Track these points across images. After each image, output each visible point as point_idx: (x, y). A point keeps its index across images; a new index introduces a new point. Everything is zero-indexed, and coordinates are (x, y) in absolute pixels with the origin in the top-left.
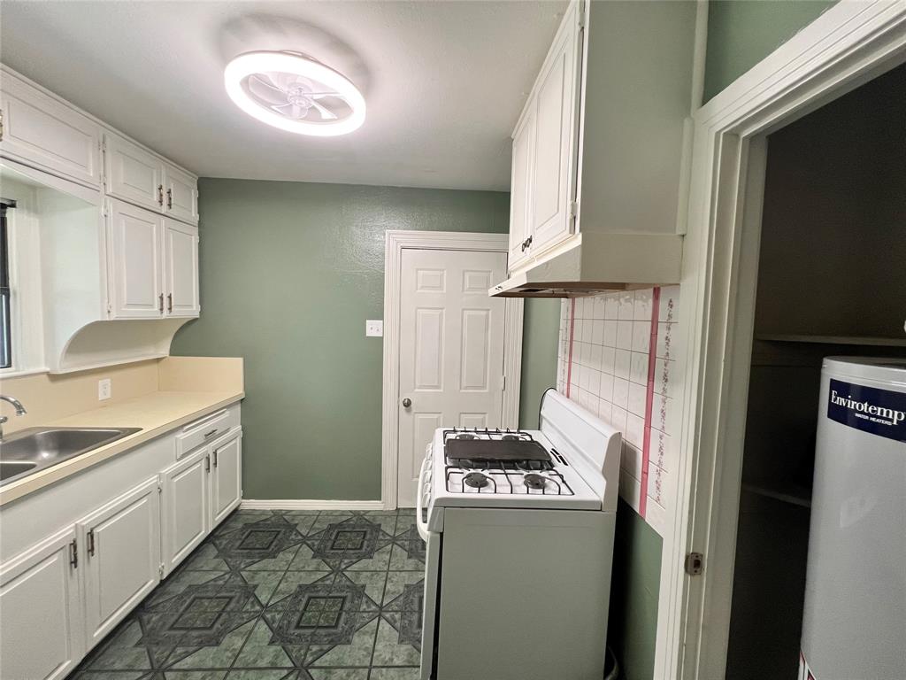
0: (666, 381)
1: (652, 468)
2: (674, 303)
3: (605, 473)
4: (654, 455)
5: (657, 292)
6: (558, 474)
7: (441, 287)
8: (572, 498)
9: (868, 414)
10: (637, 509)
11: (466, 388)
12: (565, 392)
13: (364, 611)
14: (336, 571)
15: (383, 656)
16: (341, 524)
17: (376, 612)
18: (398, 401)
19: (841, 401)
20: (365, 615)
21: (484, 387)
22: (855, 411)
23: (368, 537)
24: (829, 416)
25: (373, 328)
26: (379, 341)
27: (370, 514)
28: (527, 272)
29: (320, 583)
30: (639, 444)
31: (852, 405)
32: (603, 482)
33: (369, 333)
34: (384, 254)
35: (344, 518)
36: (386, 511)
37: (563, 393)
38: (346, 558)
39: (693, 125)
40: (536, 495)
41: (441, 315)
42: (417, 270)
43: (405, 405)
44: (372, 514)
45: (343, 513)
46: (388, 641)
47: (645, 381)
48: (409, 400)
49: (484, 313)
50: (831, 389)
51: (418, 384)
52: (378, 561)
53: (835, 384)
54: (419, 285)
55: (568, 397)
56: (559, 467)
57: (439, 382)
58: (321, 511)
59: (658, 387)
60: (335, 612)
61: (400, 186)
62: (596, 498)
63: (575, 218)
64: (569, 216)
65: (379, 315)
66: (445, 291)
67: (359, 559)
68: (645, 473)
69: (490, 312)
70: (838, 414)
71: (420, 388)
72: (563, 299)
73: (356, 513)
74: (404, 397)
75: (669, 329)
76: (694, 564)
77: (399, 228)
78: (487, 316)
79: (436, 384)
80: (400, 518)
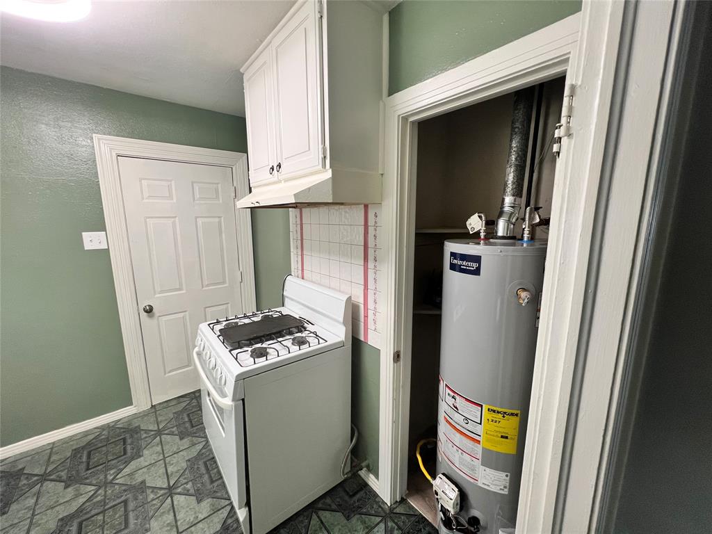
0: (376, 261)
1: (370, 313)
2: (378, 214)
3: (345, 323)
4: (371, 305)
5: (366, 207)
6: (311, 332)
7: (170, 197)
8: (327, 344)
9: (466, 266)
10: (362, 338)
11: (208, 285)
12: (300, 275)
13: (153, 500)
14: (106, 484)
15: (188, 519)
16: (89, 444)
17: (165, 494)
18: (138, 310)
19: (455, 262)
20: (154, 502)
21: (224, 282)
22: (461, 265)
23: (129, 441)
24: (450, 269)
25: (92, 241)
26: (104, 254)
27: (121, 422)
28: (294, 195)
29: (88, 504)
30: (361, 300)
31: (460, 262)
32: (344, 329)
33: (88, 246)
34: (95, 161)
35: (91, 437)
36: (139, 413)
37: (298, 277)
38: (111, 469)
39: (385, 105)
40: (305, 349)
41: (174, 223)
42: (141, 180)
43: (146, 311)
44: (126, 420)
45: (86, 434)
46: (188, 507)
47: (362, 262)
48: (149, 306)
49: (217, 220)
50: (451, 256)
51: (158, 289)
52: (149, 455)
53: (453, 254)
54: (146, 195)
55: (303, 278)
56: (309, 327)
57: (181, 284)
58: (54, 443)
59: (371, 265)
60: (120, 516)
61: (105, 87)
62: (339, 340)
63: (325, 157)
64: (321, 156)
65: (101, 226)
66: (175, 201)
67: (127, 463)
68: (366, 316)
69: (222, 218)
70: (453, 267)
71: (162, 292)
72: (290, 209)
73: (102, 428)
74: (144, 303)
75: (376, 230)
76: (397, 357)
77: (110, 134)
78: (220, 223)
79: (178, 287)
80: (158, 413)
